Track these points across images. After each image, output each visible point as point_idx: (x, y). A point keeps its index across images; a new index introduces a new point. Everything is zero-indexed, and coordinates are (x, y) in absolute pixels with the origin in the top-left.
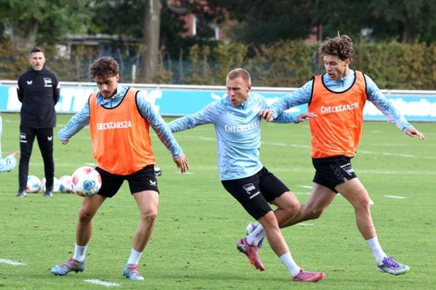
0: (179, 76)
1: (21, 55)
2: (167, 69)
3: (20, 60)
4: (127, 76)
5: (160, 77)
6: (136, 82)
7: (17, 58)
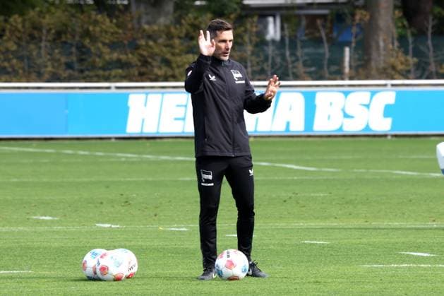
0: (428, 64)
1: (150, 37)
2: (406, 53)
3: (147, 45)
4: (334, 68)
5: (394, 68)
6: (351, 78)
7: (143, 42)
